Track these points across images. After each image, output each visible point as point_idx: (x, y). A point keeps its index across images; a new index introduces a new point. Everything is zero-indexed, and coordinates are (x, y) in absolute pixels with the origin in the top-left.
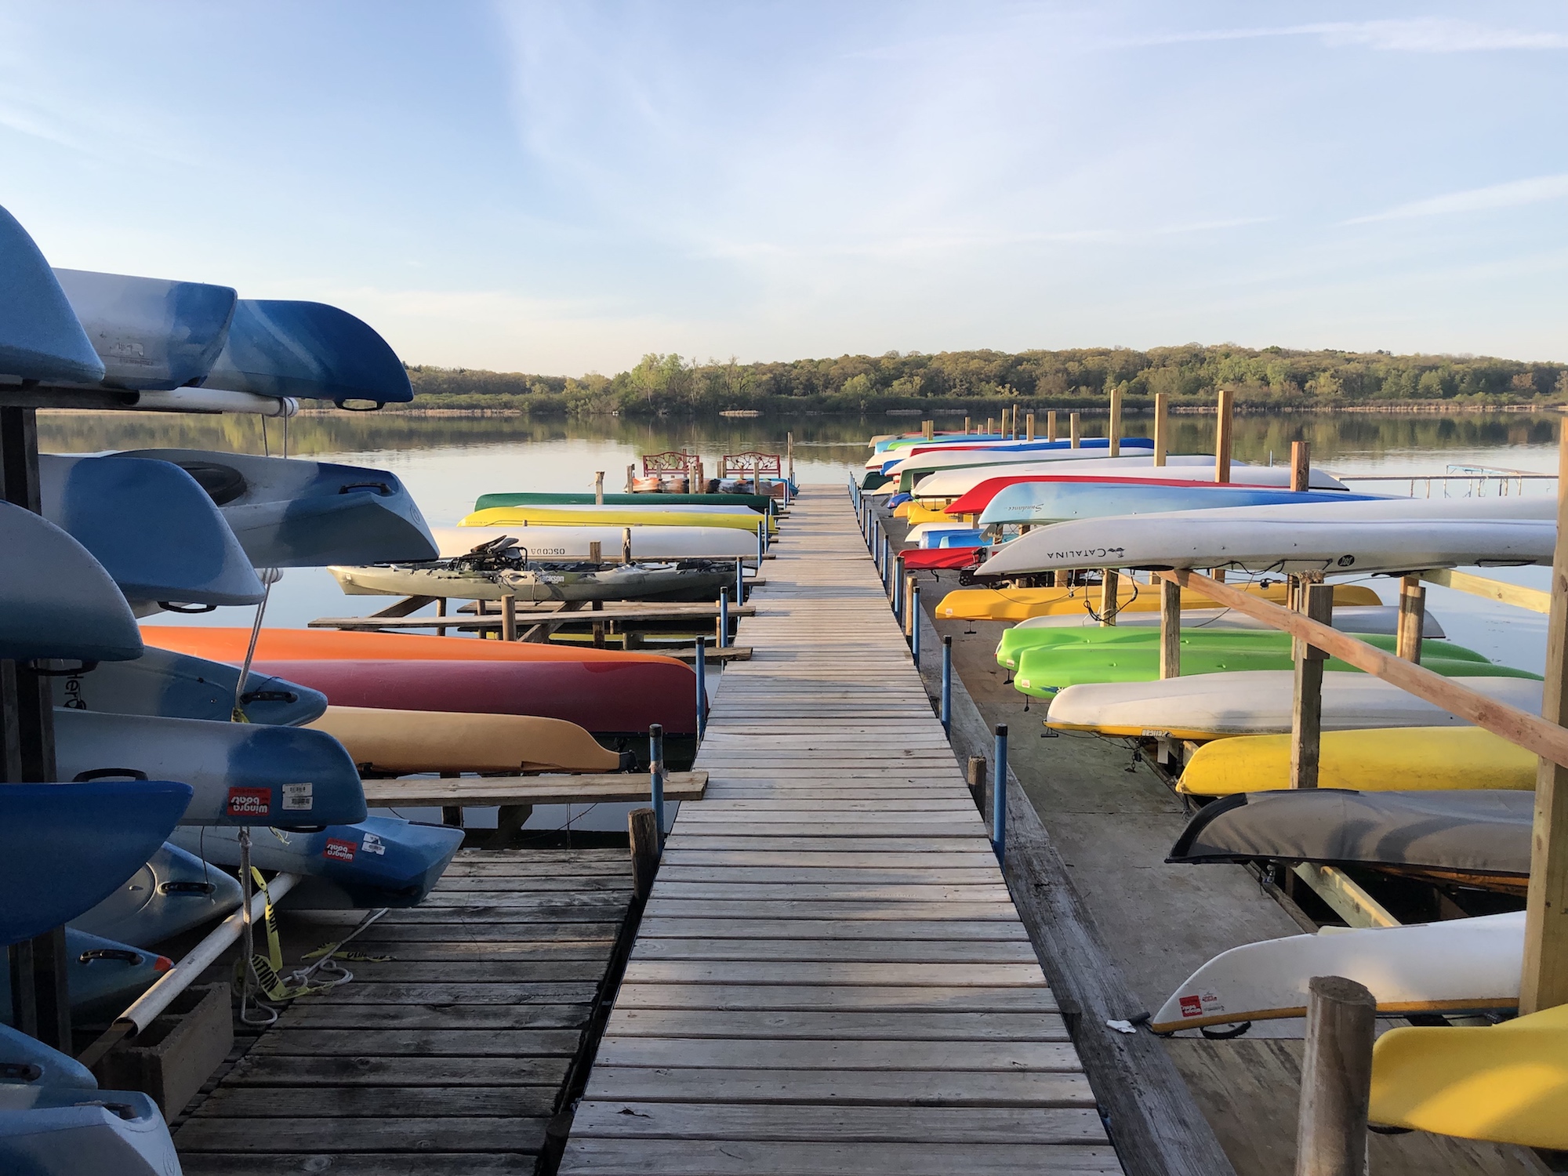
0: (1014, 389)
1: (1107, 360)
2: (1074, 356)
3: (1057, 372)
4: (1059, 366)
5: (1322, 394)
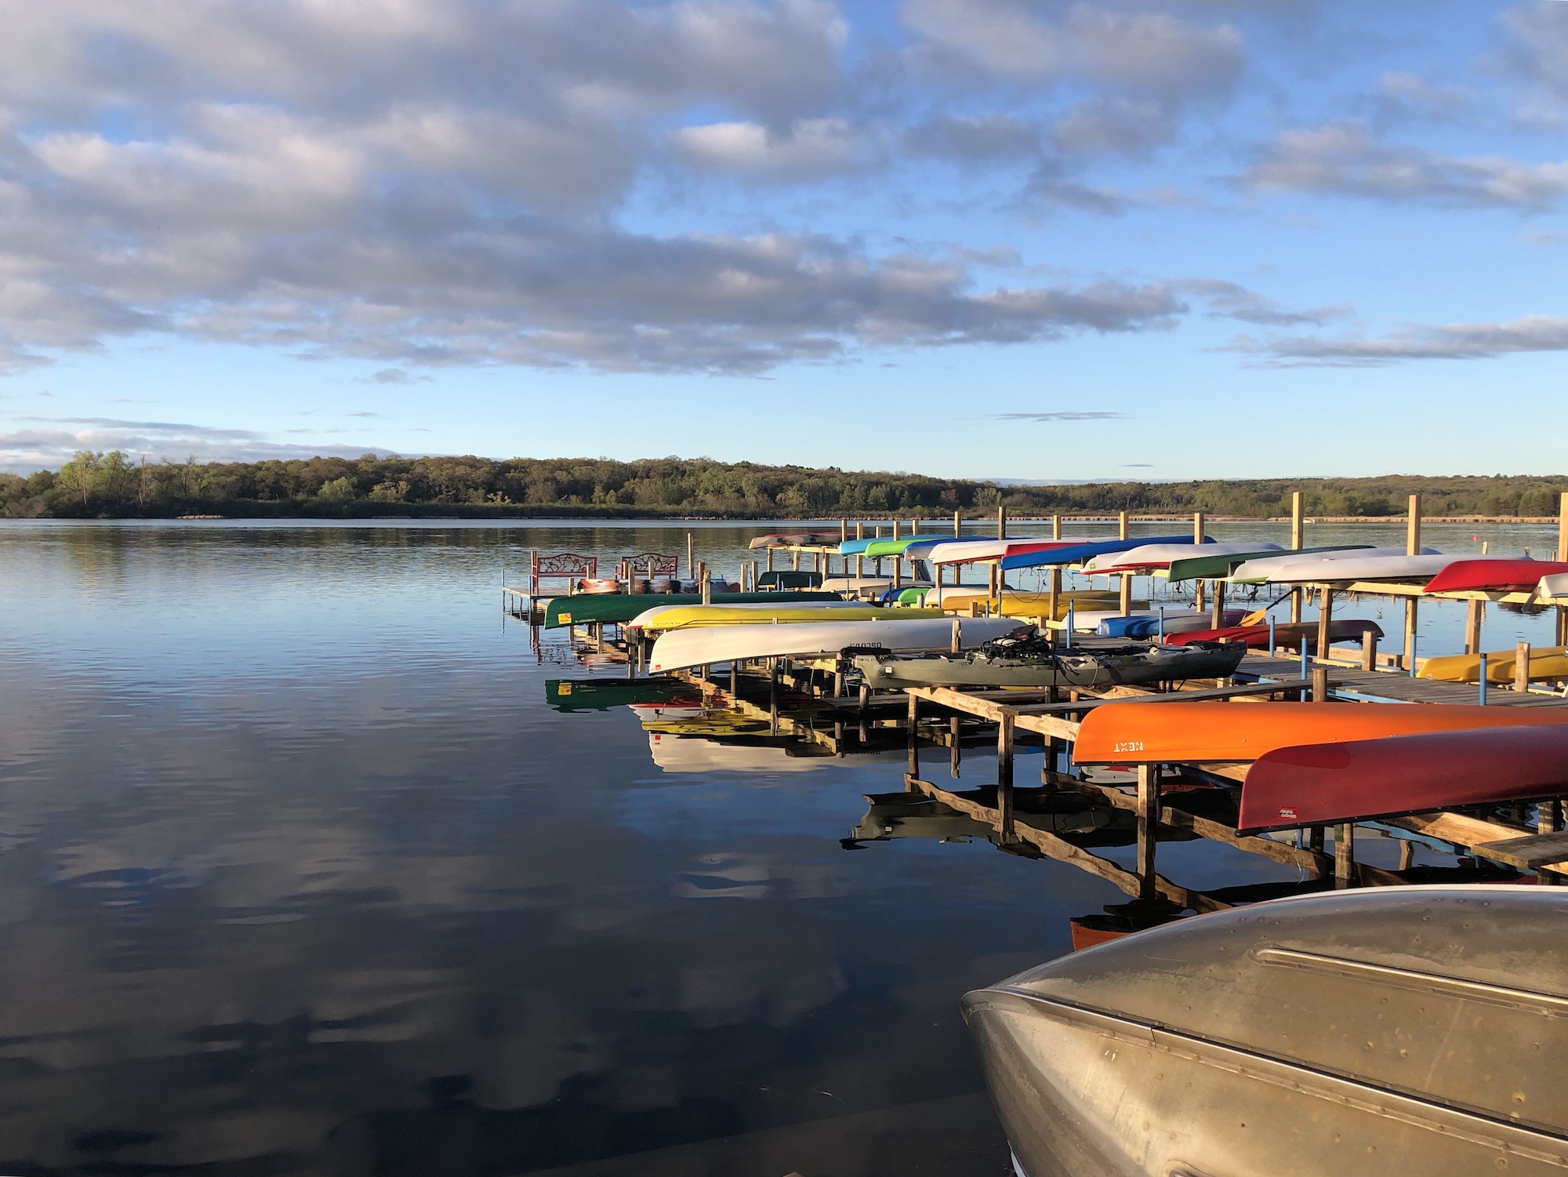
0: (506, 497)
1: (593, 470)
2: (562, 465)
3: (547, 480)
4: (547, 474)
5: (792, 505)
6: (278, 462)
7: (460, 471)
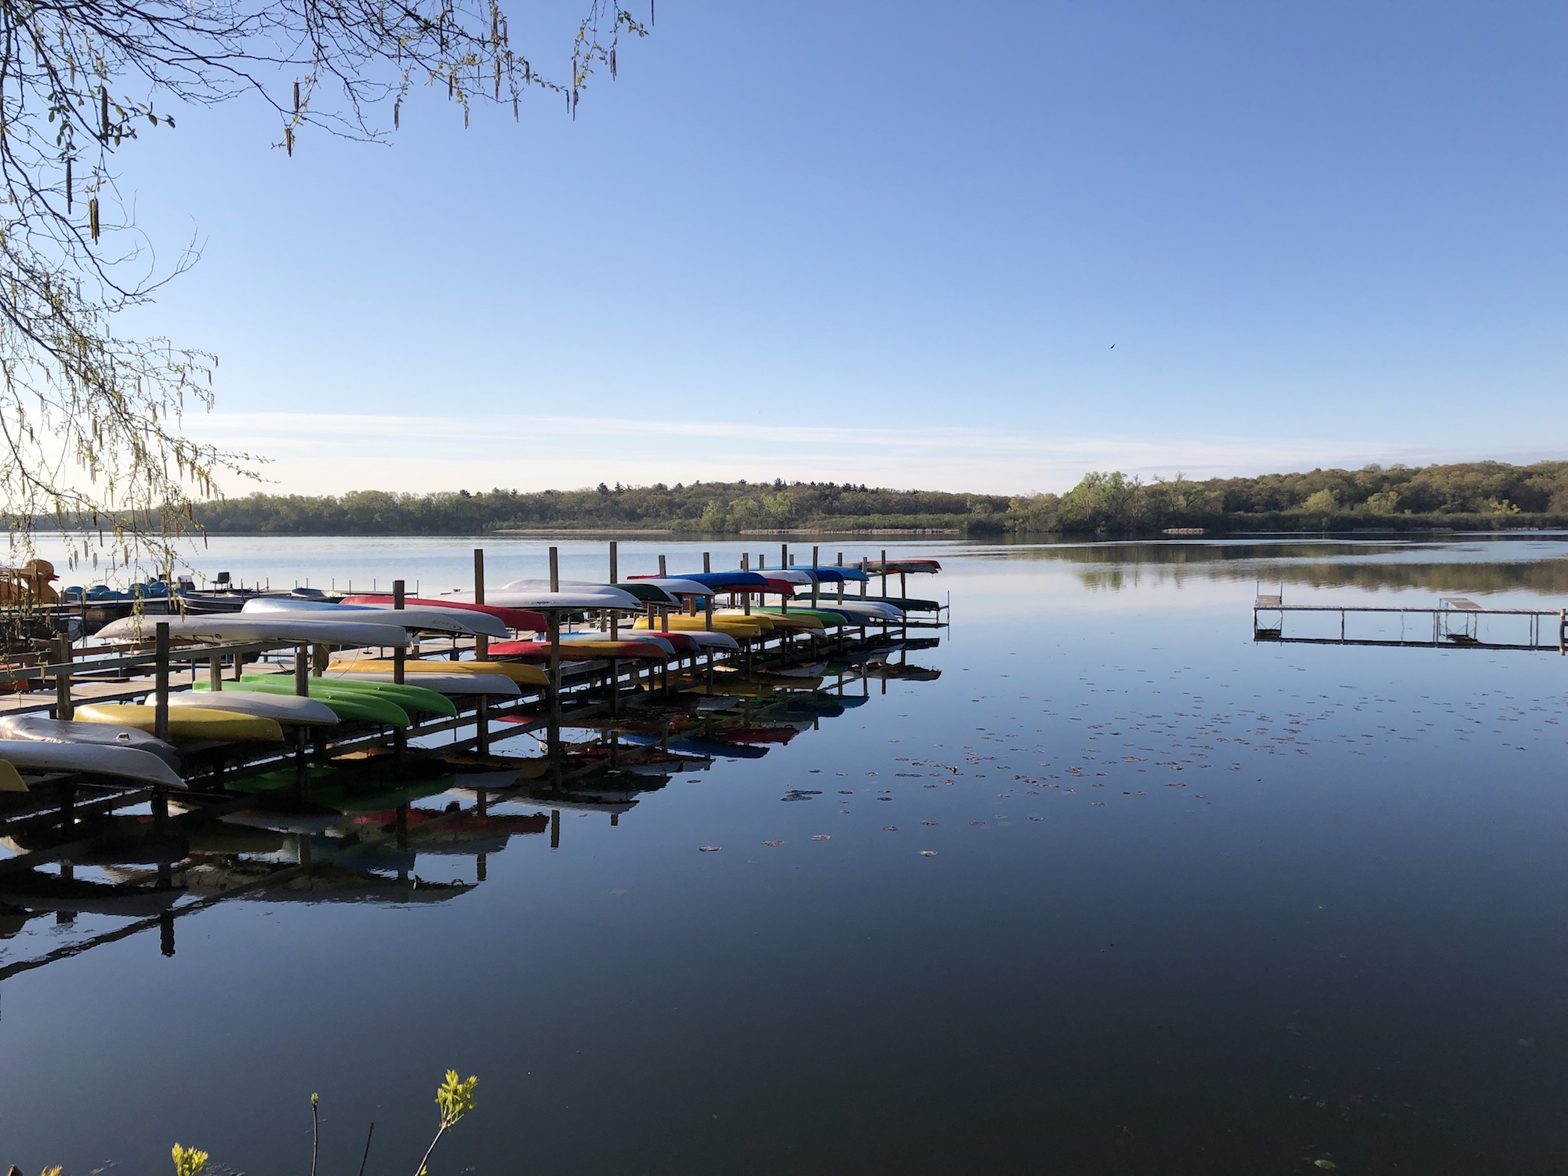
0: (1514, 506)
6: (1278, 475)
7: (1470, 478)
